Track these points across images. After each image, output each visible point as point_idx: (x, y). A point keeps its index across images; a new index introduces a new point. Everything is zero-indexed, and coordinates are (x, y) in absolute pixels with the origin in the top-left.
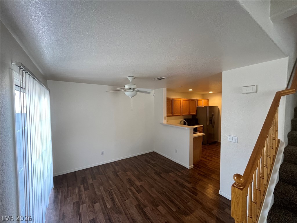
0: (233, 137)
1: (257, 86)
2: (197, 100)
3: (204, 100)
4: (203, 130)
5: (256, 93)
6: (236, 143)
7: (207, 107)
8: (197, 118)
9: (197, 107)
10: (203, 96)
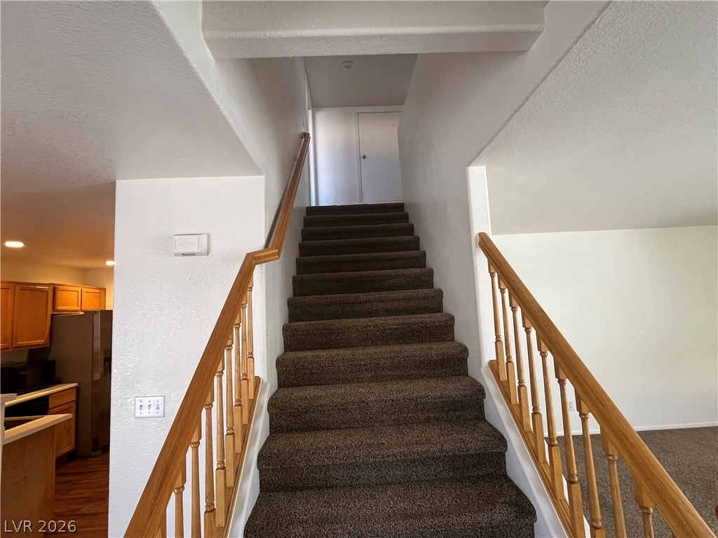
0: (150, 399)
1: (209, 236)
2: (55, 290)
3: (84, 290)
4: (77, 401)
5: (208, 255)
6: (158, 419)
7: (95, 312)
8: (50, 358)
9: (52, 315)
10: (85, 275)
